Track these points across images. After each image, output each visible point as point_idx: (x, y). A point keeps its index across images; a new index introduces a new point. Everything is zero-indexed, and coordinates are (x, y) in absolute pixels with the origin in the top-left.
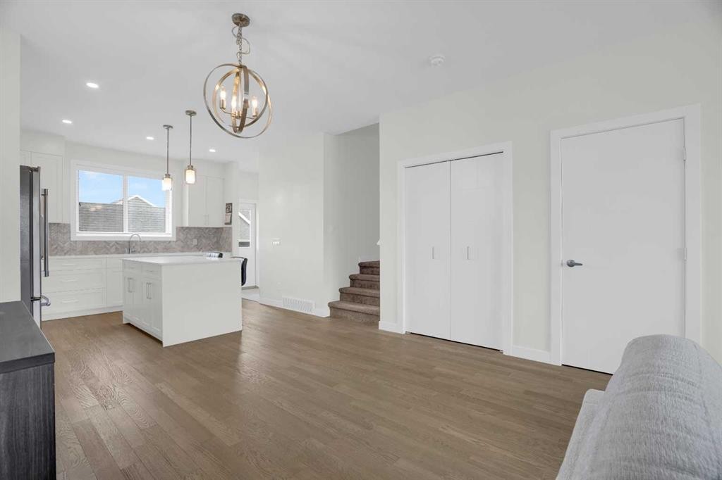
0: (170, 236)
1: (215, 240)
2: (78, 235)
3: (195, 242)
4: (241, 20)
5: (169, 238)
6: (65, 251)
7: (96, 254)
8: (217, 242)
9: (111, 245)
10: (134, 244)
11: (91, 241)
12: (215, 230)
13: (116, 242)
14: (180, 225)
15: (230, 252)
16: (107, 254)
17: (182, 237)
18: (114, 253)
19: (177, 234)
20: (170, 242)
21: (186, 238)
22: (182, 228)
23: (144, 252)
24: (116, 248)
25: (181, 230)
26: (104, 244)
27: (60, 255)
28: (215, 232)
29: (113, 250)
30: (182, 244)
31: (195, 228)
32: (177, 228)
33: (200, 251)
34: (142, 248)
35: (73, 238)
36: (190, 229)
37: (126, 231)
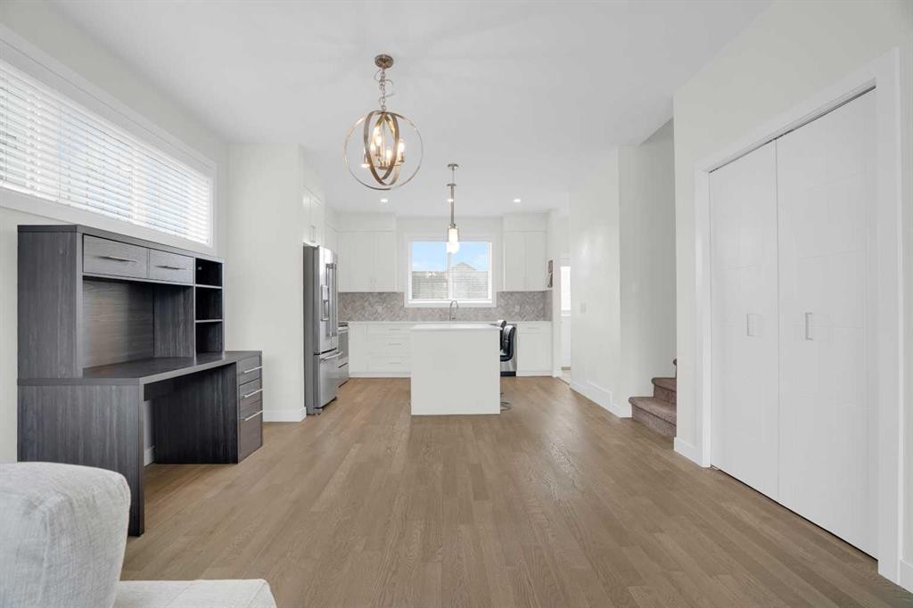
0: (490, 302)
1: (541, 306)
2: (410, 302)
3: (517, 308)
4: (384, 62)
5: (489, 304)
6: (400, 317)
7: (423, 321)
8: (543, 309)
9: (435, 312)
10: (455, 311)
11: (419, 308)
12: (540, 294)
13: (439, 309)
14: (501, 290)
15: (551, 320)
16: (433, 321)
17: (503, 303)
18: (437, 320)
19: (498, 300)
20: (490, 309)
21: (508, 303)
22: (503, 292)
24: (440, 315)
25: (502, 295)
26: (430, 311)
28: (541, 296)
29: (437, 316)
30: (503, 311)
31: (517, 292)
32: (497, 293)
33: (523, 319)
34: (462, 315)
35: (406, 306)
36: (512, 293)
37: (451, 298)
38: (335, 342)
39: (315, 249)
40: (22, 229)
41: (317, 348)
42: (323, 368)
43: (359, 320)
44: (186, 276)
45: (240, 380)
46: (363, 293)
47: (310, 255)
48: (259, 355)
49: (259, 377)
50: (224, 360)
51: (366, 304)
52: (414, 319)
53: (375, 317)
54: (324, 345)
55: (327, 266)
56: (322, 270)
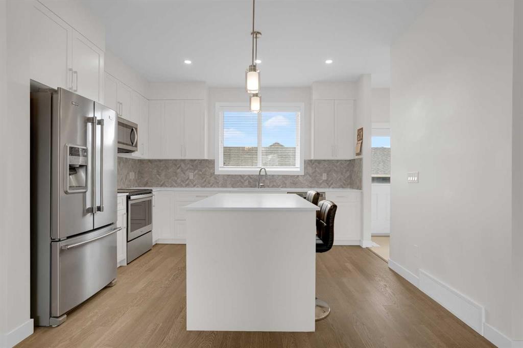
0: (299, 170)
1: (348, 174)
2: (220, 169)
3: (324, 177)
5: (297, 172)
6: (211, 184)
7: (233, 187)
8: (350, 177)
9: (245, 178)
10: (264, 179)
11: (230, 175)
12: (348, 163)
13: (249, 176)
14: (308, 159)
15: (360, 189)
16: (242, 187)
17: (310, 171)
18: (246, 187)
19: (305, 168)
20: (298, 176)
21: (315, 171)
22: (311, 161)
23: (273, 186)
24: (249, 182)
25: (310, 164)
26: (240, 178)
27: (208, 187)
28: (348, 165)
29: (246, 183)
30: (310, 178)
31: (324, 161)
32: (305, 161)
33: (329, 187)
34: (271, 183)
35: (217, 173)
36: (319, 162)
37: (260, 165)
51: (179, 171)
52: (224, 186)
53: (187, 183)
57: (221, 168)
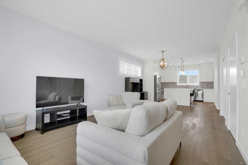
3: (206, 86)
5: (198, 85)
6: (176, 87)
13: (185, 86)
16: (183, 88)
21: (203, 85)
25: (201, 83)
32: (200, 82)
34: (190, 87)
35: (177, 85)
36: (204, 82)
37: (188, 83)
38: (160, 91)
39: (156, 76)
40: (125, 78)
41: (156, 92)
42: (157, 96)
43: (167, 88)
44: (139, 82)
45: (145, 95)
46: (168, 82)
47: (155, 77)
48: (147, 92)
49: (147, 95)
50: (143, 92)
51: (168, 85)
52: (179, 88)
53: (170, 87)
54: (157, 91)
55: (159, 78)
56: (157, 79)
57: (178, 84)
